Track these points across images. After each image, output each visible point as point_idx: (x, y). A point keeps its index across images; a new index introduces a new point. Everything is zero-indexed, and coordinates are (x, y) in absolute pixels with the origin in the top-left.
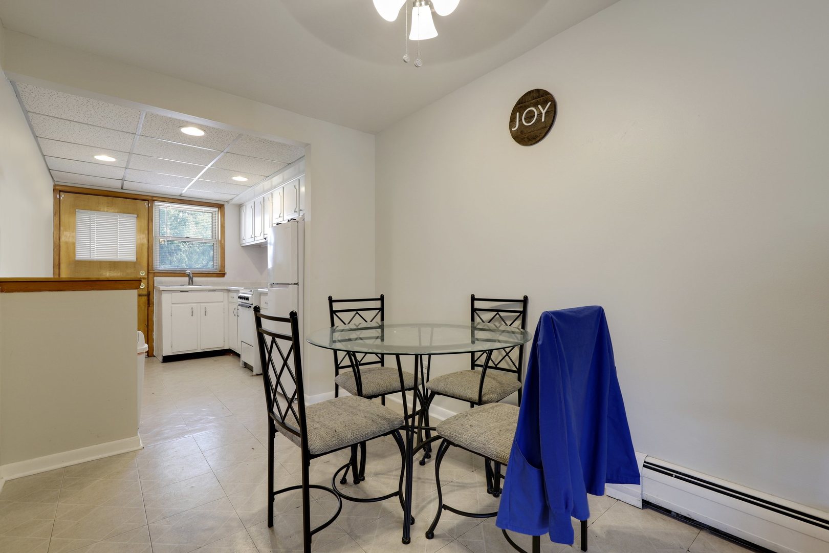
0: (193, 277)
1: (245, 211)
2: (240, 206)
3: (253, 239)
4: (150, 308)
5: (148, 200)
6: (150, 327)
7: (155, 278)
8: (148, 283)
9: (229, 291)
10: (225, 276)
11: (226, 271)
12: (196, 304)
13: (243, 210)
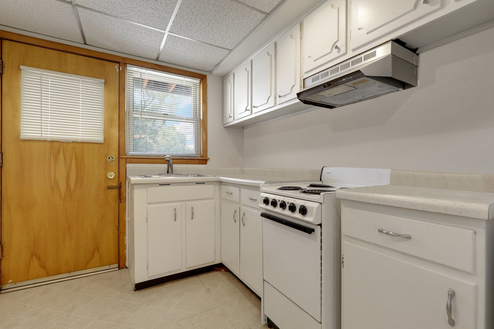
0: (173, 163)
1: (232, 81)
2: (223, 78)
3: (248, 113)
4: (121, 205)
5: (119, 63)
6: (121, 230)
7: (128, 165)
8: (119, 172)
9: (221, 183)
10: (208, 163)
11: (208, 157)
12: (180, 203)
13: (228, 81)
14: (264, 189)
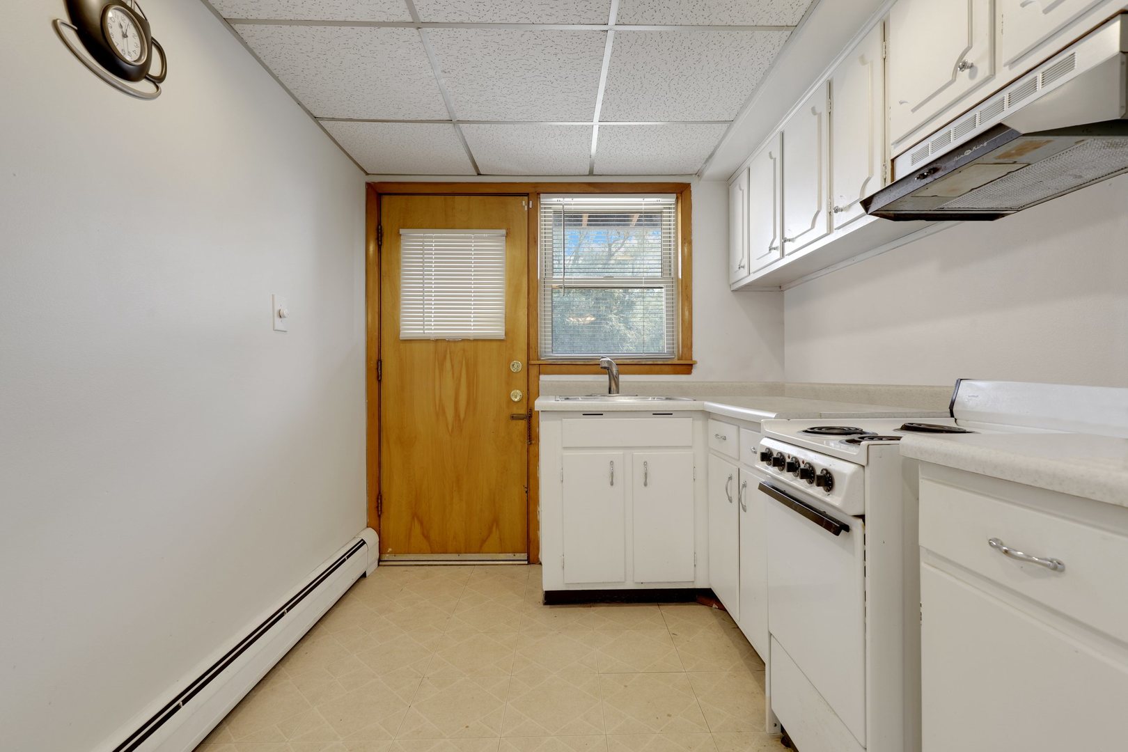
0: (619, 373)
1: (745, 188)
2: (728, 182)
4: (532, 448)
5: (527, 195)
6: (531, 493)
7: (542, 377)
8: (528, 390)
9: (707, 415)
10: (694, 371)
11: (695, 357)
12: (620, 452)
13: (738, 187)
14: (767, 429)
